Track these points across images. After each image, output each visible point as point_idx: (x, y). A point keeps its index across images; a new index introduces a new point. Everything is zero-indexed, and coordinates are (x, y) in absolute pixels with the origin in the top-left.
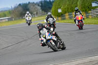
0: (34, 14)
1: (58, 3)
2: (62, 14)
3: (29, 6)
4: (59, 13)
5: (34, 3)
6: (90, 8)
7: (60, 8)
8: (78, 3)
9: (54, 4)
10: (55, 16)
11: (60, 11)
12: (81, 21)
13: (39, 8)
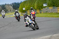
0: (9, 11)
1: (23, 4)
2: (25, 11)
3: (5, 6)
4: (23, 10)
5: (8, 4)
6: (42, 7)
7: (24, 7)
8: (35, 4)
9: (20, 5)
10: (21, 12)
11: (24, 9)
12: (34, 15)
13: (12, 7)
